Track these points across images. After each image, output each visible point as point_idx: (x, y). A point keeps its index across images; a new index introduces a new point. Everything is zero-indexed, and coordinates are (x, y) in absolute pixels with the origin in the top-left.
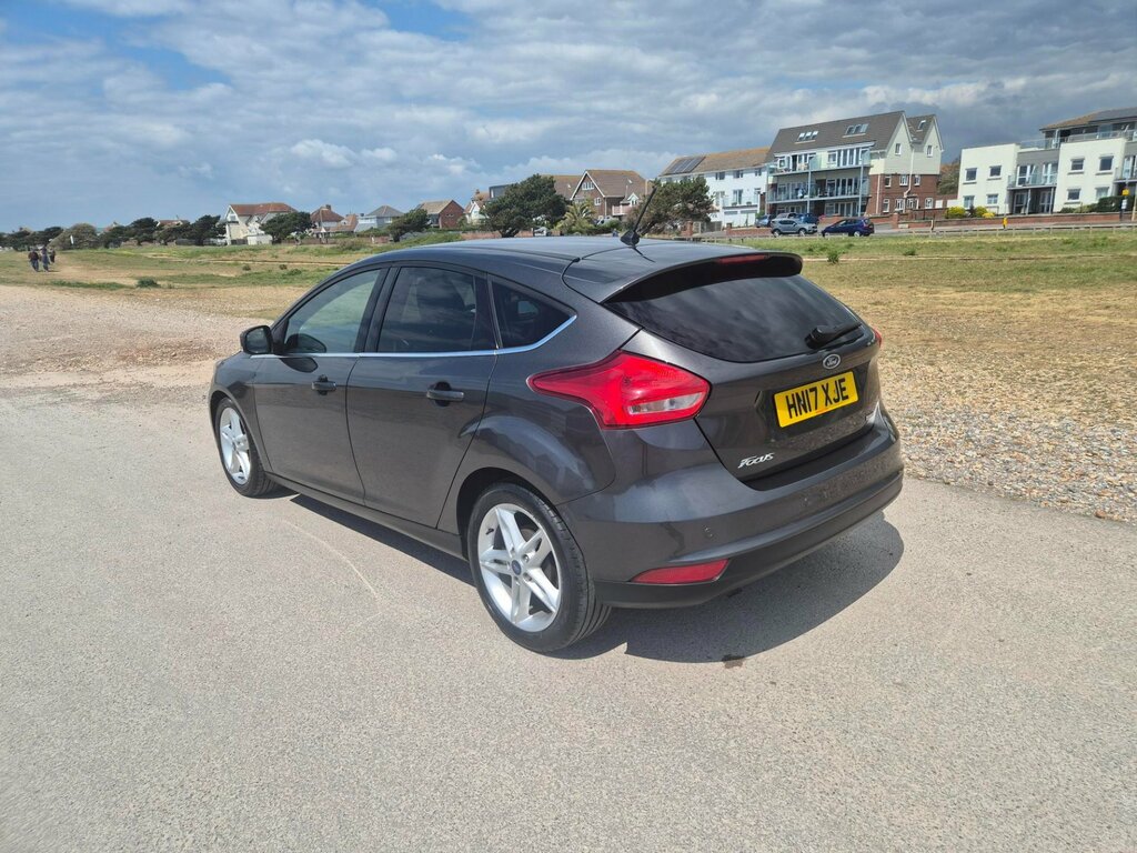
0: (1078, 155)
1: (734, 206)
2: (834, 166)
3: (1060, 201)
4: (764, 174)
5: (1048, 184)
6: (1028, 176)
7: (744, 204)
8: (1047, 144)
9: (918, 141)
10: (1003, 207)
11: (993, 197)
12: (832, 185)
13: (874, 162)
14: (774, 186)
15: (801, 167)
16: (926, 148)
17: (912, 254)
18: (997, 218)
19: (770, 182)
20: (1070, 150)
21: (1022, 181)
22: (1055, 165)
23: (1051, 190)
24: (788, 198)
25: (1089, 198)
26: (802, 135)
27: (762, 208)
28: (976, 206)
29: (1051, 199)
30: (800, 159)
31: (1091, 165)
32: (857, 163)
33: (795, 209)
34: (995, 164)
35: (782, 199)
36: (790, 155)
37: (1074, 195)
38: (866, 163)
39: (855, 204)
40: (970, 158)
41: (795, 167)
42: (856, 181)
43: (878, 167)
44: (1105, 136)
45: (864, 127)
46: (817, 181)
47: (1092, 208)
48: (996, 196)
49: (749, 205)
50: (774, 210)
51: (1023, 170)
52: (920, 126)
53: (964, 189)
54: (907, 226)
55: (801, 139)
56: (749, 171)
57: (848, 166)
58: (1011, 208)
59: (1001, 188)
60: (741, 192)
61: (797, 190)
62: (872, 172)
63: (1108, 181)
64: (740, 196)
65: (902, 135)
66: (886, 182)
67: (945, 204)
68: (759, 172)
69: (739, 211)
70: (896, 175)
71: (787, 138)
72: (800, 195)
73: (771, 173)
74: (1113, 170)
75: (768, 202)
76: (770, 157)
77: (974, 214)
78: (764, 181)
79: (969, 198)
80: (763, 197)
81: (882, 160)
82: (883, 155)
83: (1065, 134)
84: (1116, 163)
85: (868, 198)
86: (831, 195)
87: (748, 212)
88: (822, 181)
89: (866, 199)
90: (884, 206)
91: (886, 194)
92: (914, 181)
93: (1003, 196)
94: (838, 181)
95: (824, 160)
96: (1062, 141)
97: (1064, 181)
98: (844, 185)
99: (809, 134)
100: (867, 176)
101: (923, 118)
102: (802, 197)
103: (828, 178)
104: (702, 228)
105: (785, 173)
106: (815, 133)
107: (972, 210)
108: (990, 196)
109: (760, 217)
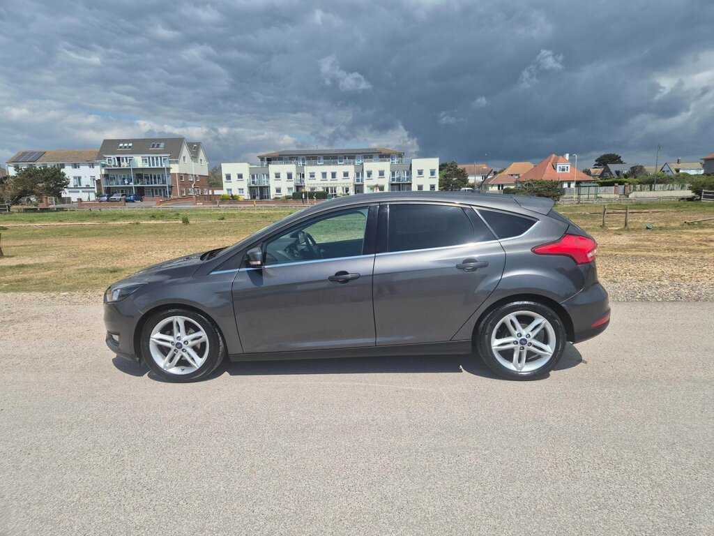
0: (277, 171)
1: (76, 187)
2: (147, 166)
3: (273, 193)
4: (97, 168)
5: (266, 185)
6: (256, 180)
7: (83, 185)
8: (262, 165)
9: (195, 156)
10: (246, 195)
11: (241, 190)
12: (147, 178)
13: (171, 166)
14: (106, 176)
15: (124, 165)
16: (199, 160)
17: (223, 219)
18: (245, 201)
19: (103, 173)
20: (274, 168)
21: (253, 183)
22: (268, 176)
23: (268, 187)
24: (118, 184)
25: (285, 193)
26: (121, 145)
27: (99, 189)
28: (234, 194)
29: (268, 192)
30: (123, 161)
31: (284, 176)
32: (161, 165)
33: (125, 191)
34: (240, 173)
35: (113, 185)
36: (115, 156)
37: (278, 190)
38: (168, 166)
39: (164, 190)
40: (226, 168)
41: (120, 165)
42: (162, 175)
43: (175, 169)
44: (287, 163)
45: (162, 145)
46: (136, 174)
47: (288, 198)
48: (243, 189)
49: (88, 187)
50: (109, 191)
51: (253, 177)
52: (195, 148)
53: (226, 185)
54: (201, 204)
55: (121, 147)
56: (84, 164)
57: (156, 166)
58: (251, 196)
59: (244, 184)
60: (80, 178)
61: (124, 179)
62: (172, 171)
63: (292, 184)
64: (79, 180)
65: (185, 151)
66: (181, 178)
67: (213, 192)
68: (92, 165)
69: (80, 190)
70: (186, 174)
71: (110, 146)
72: (126, 182)
73: (103, 167)
74: (293, 179)
75: (104, 185)
76: (100, 156)
77: (234, 199)
78: (98, 172)
79: (229, 190)
80: (98, 182)
81: (176, 165)
82: (177, 162)
83: (269, 160)
84: (294, 176)
85: (172, 187)
86: (148, 184)
87: (89, 192)
88: (140, 174)
89: (171, 187)
90: (182, 192)
91: (182, 185)
92: (196, 178)
93: (246, 190)
94: (151, 175)
95: (139, 162)
96: (268, 164)
97: (273, 184)
98: (155, 178)
99: (126, 145)
100: (169, 174)
101: (195, 143)
102: (128, 184)
103: (144, 173)
104: (56, 201)
105: (113, 168)
106: (130, 145)
107: (232, 196)
108: (239, 189)
109: (99, 195)
